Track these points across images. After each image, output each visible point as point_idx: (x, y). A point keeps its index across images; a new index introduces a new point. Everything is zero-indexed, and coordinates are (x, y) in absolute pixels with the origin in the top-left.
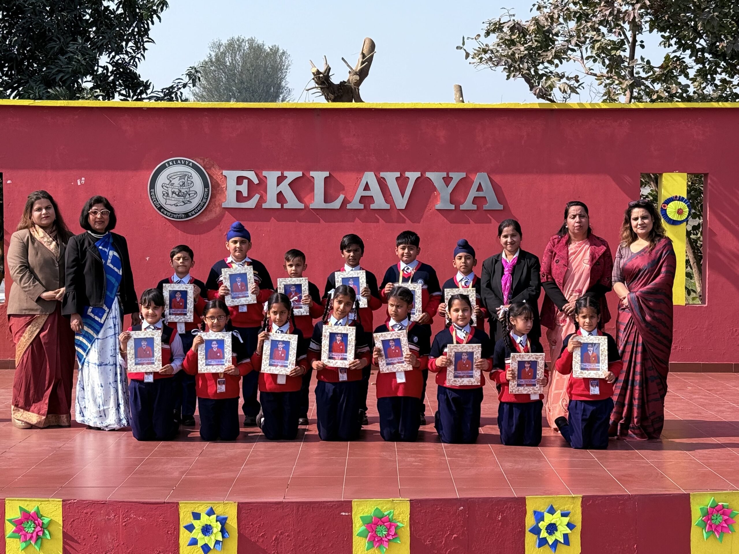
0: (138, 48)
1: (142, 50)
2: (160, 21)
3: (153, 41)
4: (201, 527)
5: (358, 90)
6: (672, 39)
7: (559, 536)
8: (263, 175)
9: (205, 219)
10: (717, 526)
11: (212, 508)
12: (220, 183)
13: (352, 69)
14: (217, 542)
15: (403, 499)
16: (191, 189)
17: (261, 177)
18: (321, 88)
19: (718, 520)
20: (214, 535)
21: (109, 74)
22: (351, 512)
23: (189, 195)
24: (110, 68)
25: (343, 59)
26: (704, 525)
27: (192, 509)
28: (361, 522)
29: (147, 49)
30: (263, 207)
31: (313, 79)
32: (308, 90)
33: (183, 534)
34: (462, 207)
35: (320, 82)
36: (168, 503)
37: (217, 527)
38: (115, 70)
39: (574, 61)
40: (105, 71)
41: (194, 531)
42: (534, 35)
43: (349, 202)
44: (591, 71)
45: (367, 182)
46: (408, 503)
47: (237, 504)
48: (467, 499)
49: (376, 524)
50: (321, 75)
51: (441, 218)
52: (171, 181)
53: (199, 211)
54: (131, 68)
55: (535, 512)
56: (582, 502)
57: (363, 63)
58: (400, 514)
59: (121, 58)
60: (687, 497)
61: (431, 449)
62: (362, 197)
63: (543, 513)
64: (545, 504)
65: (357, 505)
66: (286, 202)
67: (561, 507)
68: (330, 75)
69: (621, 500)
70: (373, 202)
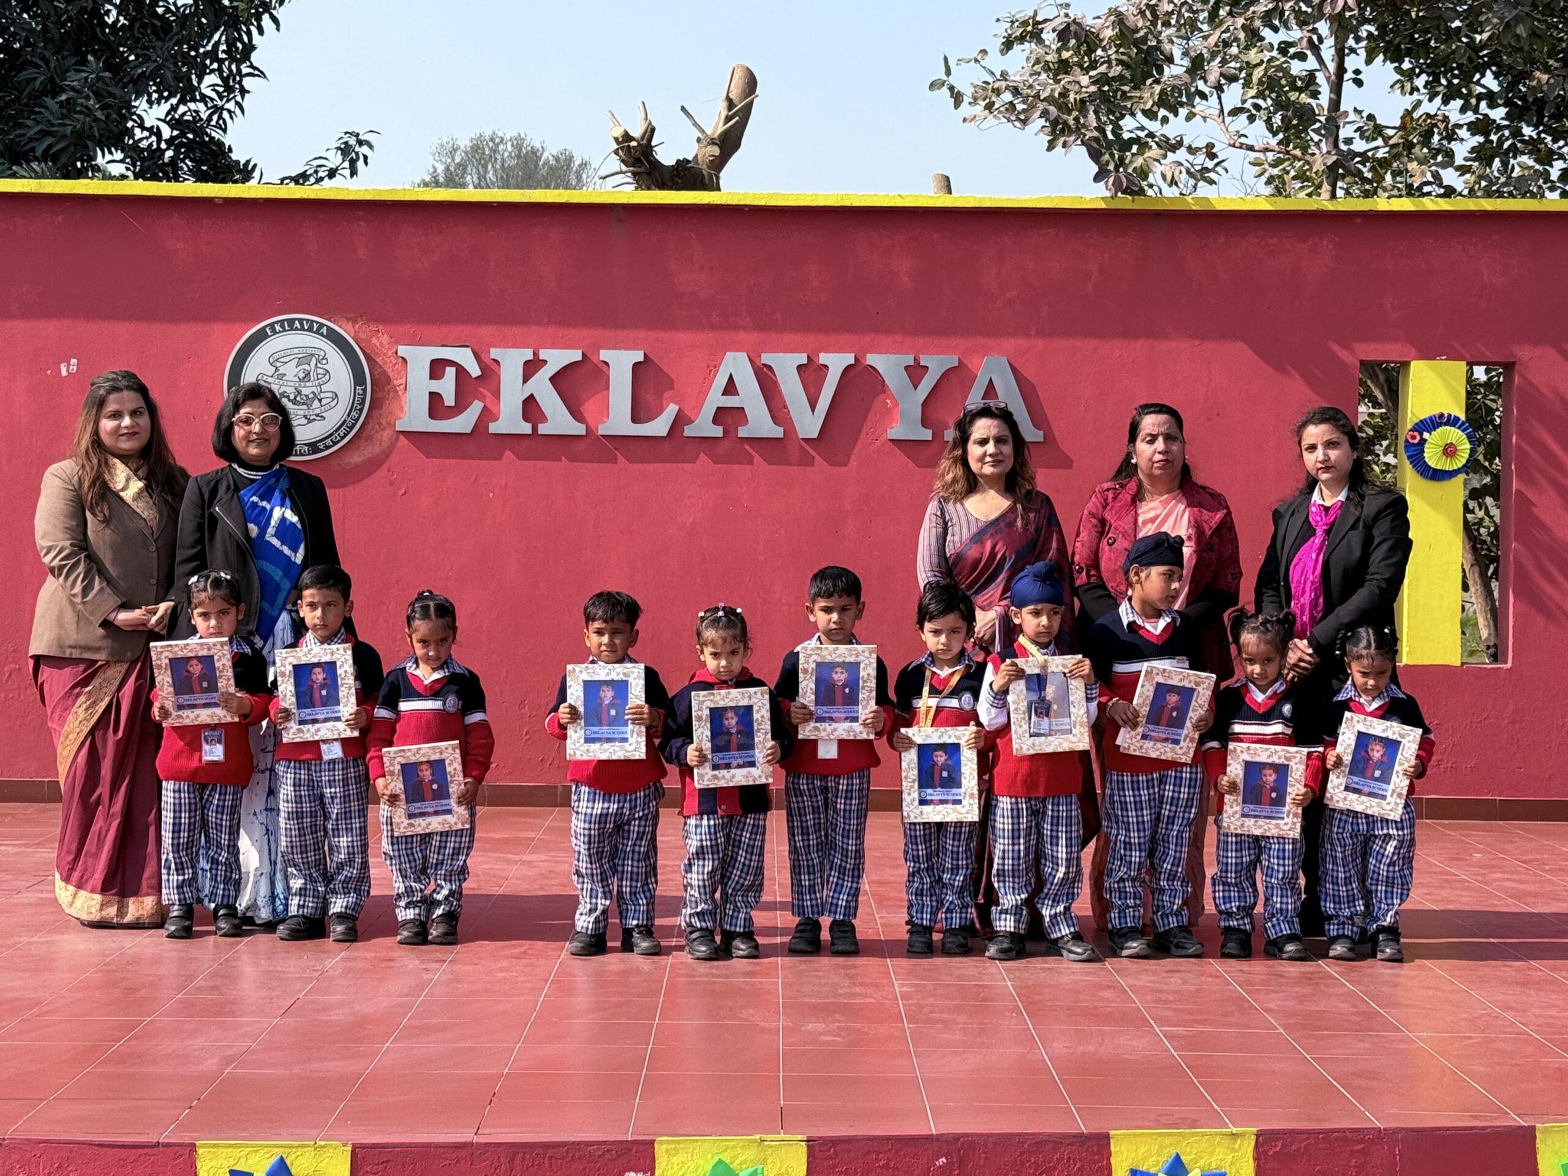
0: (229, 89)
1: (237, 93)
2: (278, 29)
3: (262, 75)
5: (718, 178)
6: (1418, 76)
8: (492, 356)
9: (356, 458)
11: (282, 1159)
12: (391, 374)
13: (703, 131)
15: (788, 1137)
16: (324, 388)
17: (487, 361)
18: (634, 174)
21: (163, 146)
22: (652, 1168)
23: (320, 401)
24: (166, 132)
25: (683, 109)
27: (232, 1162)
29: (248, 92)
30: (490, 431)
31: (616, 152)
32: (604, 178)
35: (631, 160)
36: (167, 1145)
38: (177, 137)
39: (1204, 118)
40: (154, 138)
42: (1114, 49)
43: (691, 421)
44: (1243, 140)
45: (731, 375)
46: (803, 1149)
47: (349, 1148)
48: (957, 1138)
50: (634, 144)
51: (901, 458)
52: (277, 369)
53: (342, 438)
54: (214, 134)
55: (1134, 1173)
56: (1257, 1146)
57: (728, 119)
59: (190, 110)
60: (1528, 1137)
61: (867, 1001)
62: (719, 410)
64: (1159, 1153)
65: (667, 1151)
66: (544, 419)
67: (1202, 1162)
68: (653, 144)
69: (1358, 1142)
70: (745, 421)
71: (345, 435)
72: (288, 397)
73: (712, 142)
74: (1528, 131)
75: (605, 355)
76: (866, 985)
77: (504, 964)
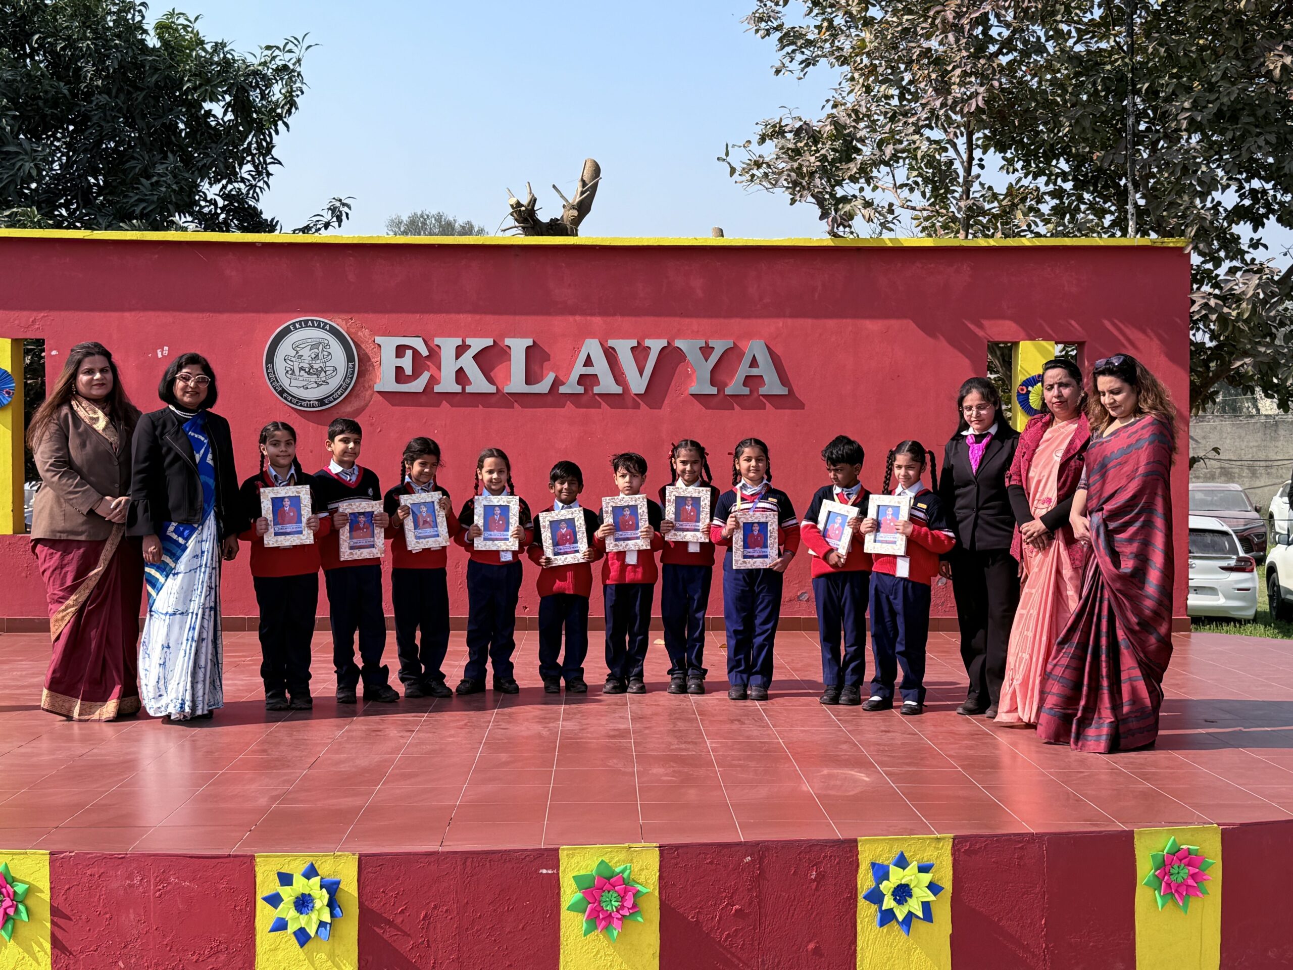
0: (259, 173)
1: (265, 175)
2: (288, 131)
3: (280, 163)
4: (292, 899)
5: (577, 230)
6: (1017, 162)
7: (914, 905)
8: (436, 343)
9: (349, 408)
10: (1179, 886)
11: (312, 865)
12: (370, 355)
13: (567, 201)
14: (322, 924)
15: (647, 845)
18: (523, 228)
19: (1181, 874)
20: (316, 912)
21: (219, 211)
22: (557, 866)
23: (325, 372)
24: (220, 202)
25: (554, 186)
26: (1157, 884)
27: (279, 866)
28: (574, 886)
29: (272, 175)
31: (512, 214)
32: (504, 231)
33: (262, 911)
34: (728, 391)
35: (521, 219)
36: (235, 856)
37: (321, 898)
38: (227, 205)
40: (213, 207)
41: (282, 905)
43: (563, 384)
45: (588, 354)
46: (657, 852)
47: (357, 857)
48: (757, 843)
49: (601, 889)
50: (523, 208)
51: (697, 406)
52: (297, 352)
53: (340, 396)
54: (250, 203)
55: (873, 865)
56: (953, 846)
57: (582, 193)
58: (642, 870)
59: (235, 188)
60: (1129, 837)
61: (690, 753)
62: (581, 376)
63: (888, 867)
64: (890, 851)
65: (567, 855)
66: (470, 383)
67: (918, 857)
68: (535, 208)
69: (1020, 842)
70: (598, 384)
71: (342, 394)
72: (304, 370)
73: (573, 207)
74: (1087, 196)
75: (508, 341)
76: (689, 743)
77: (452, 732)
